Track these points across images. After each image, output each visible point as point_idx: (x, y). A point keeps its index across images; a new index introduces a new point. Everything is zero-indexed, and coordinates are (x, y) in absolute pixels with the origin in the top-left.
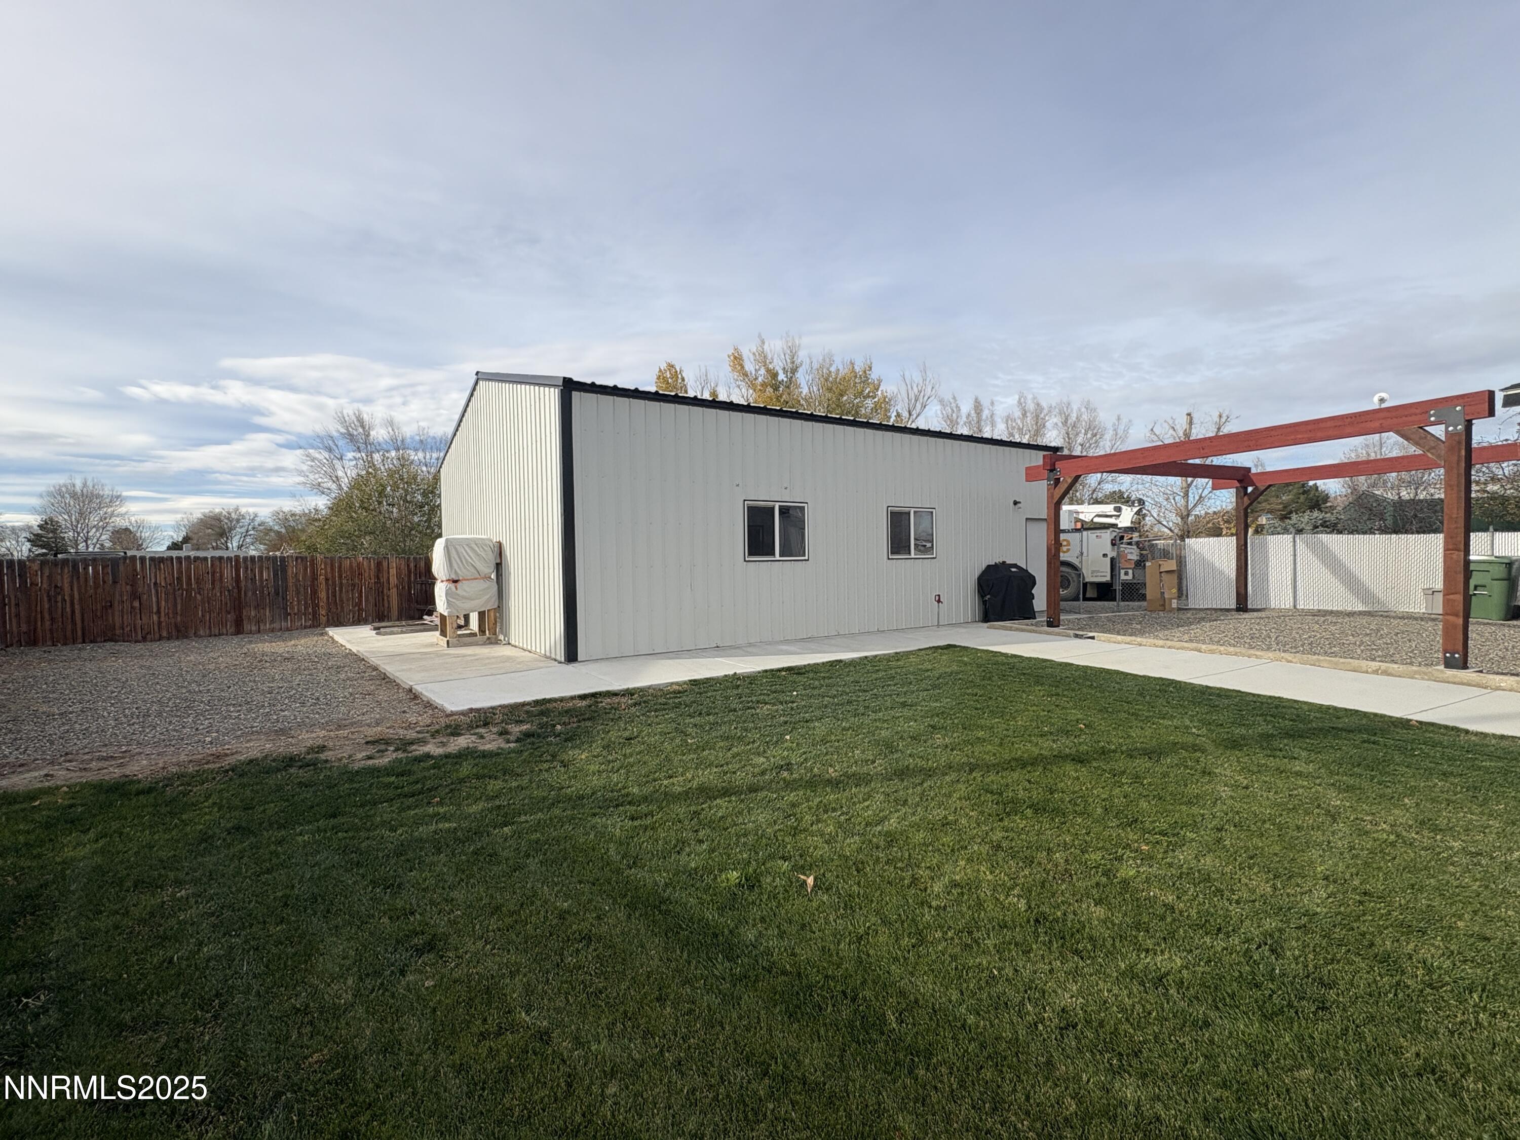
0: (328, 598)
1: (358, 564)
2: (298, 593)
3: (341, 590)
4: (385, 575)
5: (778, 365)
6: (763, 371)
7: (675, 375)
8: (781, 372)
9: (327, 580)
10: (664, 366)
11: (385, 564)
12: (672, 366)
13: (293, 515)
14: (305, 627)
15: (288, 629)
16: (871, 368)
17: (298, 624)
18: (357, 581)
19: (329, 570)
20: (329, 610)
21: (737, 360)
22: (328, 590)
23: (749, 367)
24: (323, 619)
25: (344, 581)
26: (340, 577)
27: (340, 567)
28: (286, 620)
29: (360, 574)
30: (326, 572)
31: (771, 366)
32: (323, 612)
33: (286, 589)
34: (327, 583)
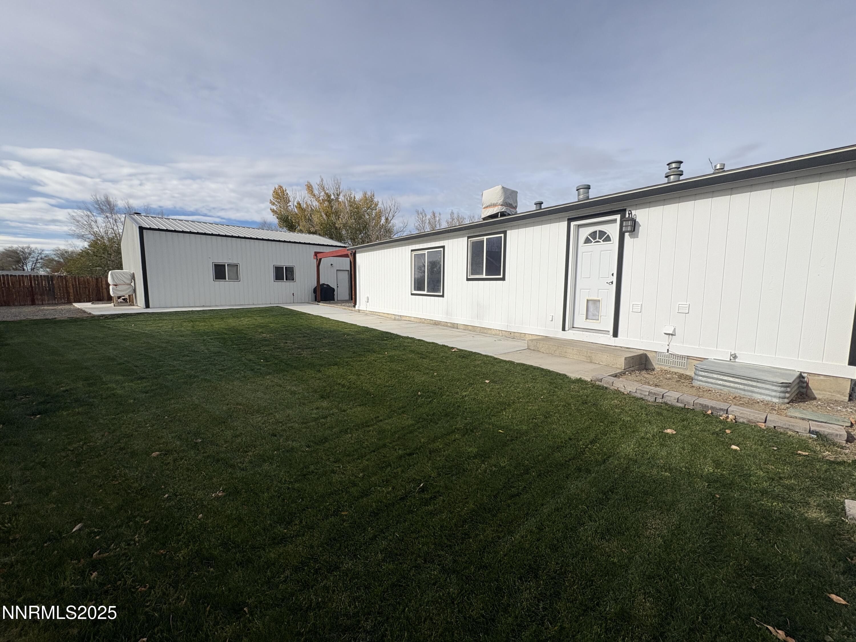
0: (74, 292)
1: (87, 279)
2: (60, 290)
3: (80, 289)
4: (100, 284)
5: (331, 192)
6: (323, 194)
7: (283, 192)
8: (332, 195)
9: (73, 285)
10: (277, 187)
11: (100, 279)
12: (281, 187)
13: (66, 252)
14: (64, 303)
15: (56, 304)
16: (373, 196)
17: (60, 302)
18: (87, 286)
19: (73, 280)
20: (75, 297)
21: (310, 188)
22: (73, 289)
23: (316, 192)
24: (73, 300)
25: (81, 286)
26: (79, 284)
27: (79, 280)
28: (55, 300)
29: (88, 283)
30: (72, 282)
31: (327, 191)
32: (72, 298)
33: (54, 288)
34: (73, 287)
